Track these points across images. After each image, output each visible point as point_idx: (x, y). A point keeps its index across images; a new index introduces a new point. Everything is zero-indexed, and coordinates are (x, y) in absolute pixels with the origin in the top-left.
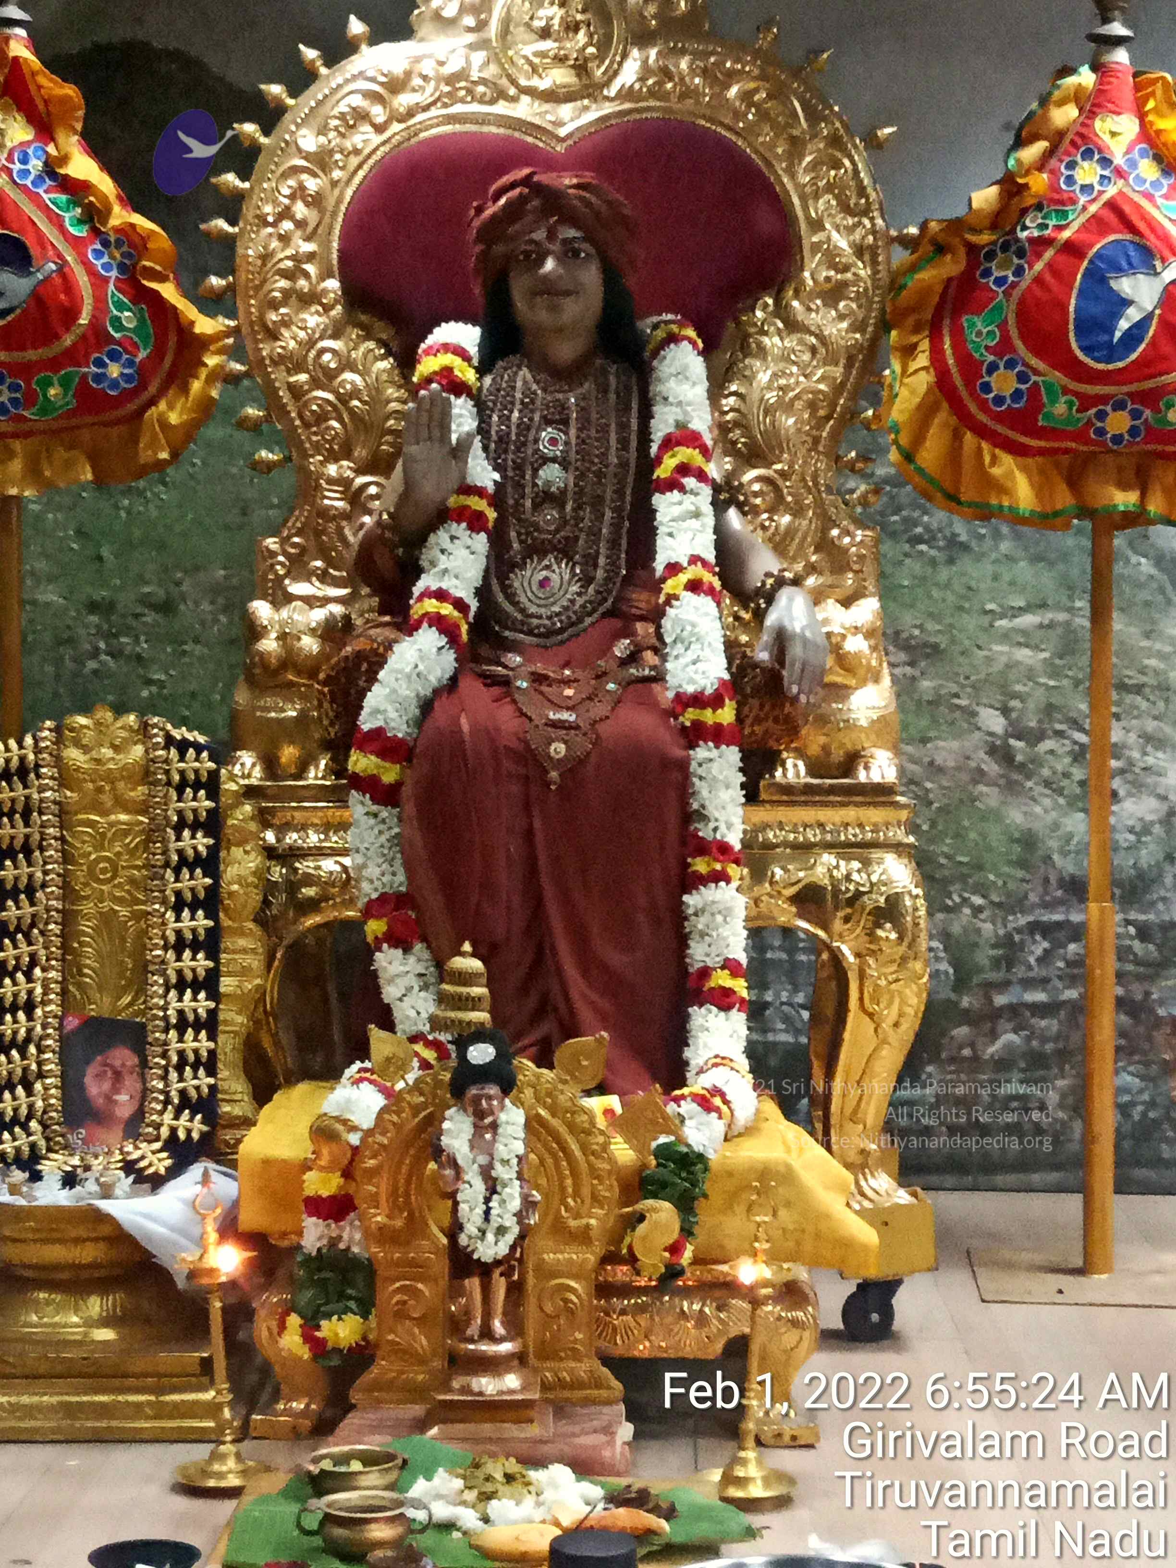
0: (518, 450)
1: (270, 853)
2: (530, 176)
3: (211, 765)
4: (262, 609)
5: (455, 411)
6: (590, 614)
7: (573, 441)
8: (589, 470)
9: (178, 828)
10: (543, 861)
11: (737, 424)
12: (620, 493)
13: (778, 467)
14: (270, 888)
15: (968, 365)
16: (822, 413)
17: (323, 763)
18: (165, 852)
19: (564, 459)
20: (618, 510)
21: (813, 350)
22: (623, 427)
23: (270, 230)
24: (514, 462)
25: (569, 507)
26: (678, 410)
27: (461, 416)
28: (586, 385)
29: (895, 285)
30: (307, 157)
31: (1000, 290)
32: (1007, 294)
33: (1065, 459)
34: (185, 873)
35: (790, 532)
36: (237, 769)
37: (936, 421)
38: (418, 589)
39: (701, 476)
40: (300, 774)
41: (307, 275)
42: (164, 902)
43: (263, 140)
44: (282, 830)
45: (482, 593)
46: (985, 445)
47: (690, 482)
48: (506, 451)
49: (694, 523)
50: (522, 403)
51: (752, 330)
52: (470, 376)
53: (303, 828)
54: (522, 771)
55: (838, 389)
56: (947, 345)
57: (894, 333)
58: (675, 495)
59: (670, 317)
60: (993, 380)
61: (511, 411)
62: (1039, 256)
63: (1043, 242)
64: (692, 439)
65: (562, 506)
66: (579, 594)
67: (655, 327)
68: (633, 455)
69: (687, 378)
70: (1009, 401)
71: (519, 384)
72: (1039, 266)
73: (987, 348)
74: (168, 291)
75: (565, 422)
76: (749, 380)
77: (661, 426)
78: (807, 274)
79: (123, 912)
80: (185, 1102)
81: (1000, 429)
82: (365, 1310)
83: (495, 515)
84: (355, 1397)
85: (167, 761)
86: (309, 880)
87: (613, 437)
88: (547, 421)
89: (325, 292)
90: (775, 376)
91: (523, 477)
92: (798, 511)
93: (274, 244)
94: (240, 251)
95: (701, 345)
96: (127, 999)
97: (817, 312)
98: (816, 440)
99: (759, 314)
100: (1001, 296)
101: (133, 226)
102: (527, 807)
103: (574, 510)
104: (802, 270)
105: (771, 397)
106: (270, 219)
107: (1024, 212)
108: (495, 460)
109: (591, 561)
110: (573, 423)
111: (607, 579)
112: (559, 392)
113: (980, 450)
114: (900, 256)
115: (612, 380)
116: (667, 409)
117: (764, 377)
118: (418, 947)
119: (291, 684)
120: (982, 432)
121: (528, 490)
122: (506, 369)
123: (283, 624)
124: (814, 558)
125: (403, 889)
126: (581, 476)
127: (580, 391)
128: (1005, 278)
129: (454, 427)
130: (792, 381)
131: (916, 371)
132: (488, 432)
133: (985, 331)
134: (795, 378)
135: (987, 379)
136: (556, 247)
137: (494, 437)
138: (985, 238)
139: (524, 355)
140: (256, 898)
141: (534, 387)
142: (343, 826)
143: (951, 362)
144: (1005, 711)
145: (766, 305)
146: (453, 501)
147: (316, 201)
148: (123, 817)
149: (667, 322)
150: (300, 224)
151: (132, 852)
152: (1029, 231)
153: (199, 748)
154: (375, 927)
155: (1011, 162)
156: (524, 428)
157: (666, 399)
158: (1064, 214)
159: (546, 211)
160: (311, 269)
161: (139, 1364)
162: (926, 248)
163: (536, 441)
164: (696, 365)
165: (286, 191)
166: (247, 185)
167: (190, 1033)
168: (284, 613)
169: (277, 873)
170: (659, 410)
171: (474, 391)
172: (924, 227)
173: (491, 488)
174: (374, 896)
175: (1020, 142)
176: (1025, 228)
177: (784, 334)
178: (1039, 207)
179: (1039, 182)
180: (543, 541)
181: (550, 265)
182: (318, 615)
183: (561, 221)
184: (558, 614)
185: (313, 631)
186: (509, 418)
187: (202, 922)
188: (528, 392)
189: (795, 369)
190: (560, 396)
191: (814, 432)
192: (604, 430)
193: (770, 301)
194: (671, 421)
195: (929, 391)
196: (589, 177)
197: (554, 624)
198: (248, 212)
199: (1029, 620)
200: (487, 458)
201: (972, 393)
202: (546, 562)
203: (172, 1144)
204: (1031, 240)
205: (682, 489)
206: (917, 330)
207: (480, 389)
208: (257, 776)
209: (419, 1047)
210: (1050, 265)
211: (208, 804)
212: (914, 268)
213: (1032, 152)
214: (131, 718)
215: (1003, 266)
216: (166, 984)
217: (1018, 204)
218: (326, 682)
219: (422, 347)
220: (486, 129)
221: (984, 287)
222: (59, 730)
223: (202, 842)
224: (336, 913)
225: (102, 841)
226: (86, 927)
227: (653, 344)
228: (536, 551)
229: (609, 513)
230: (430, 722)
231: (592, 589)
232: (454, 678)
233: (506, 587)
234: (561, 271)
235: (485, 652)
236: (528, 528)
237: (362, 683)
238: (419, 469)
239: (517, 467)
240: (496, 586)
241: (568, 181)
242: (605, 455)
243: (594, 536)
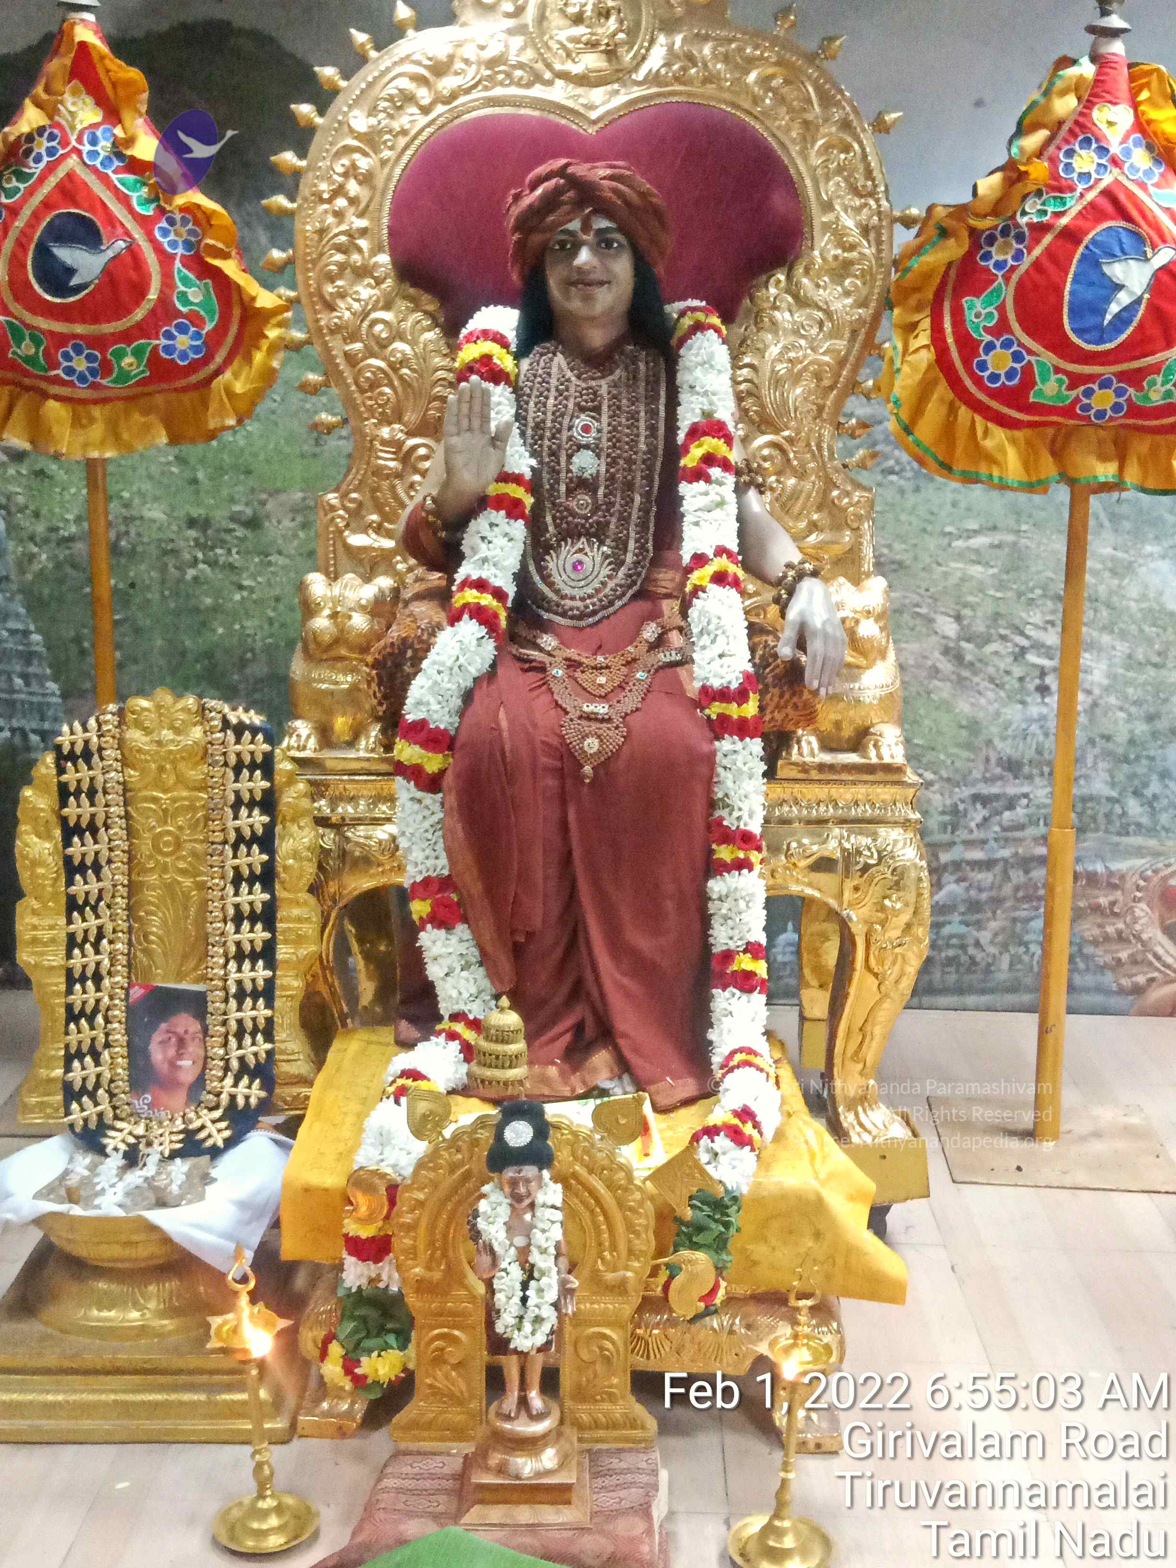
0: (553, 437)
1: (324, 823)
2: (567, 165)
3: (265, 747)
4: (316, 582)
5: (494, 399)
6: (620, 598)
7: (606, 429)
8: (619, 457)
9: (237, 805)
10: (577, 854)
11: (750, 394)
12: (649, 479)
13: (786, 433)
14: (323, 857)
15: (968, 345)
16: (826, 383)
17: (373, 737)
18: (223, 830)
19: (597, 446)
20: (647, 495)
21: (821, 324)
22: (653, 413)
23: (326, 206)
24: (550, 448)
25: (601, 492)
26: (704, 400)
27: (499, 404)
28: (618, 372)
29: (897, 268)
30: (359, 136)
31: (1000, 274)
32: (1006, 278)
33: (1050, 431)
34: (243, 850)
35: (795, 493)
36: (292, 743)
37: (935, 396)
38: (460, 576)
39: (725, 465)
40: (351, 746)
41: (360, 250)
42: (223, 877)
43: (319, 120)
44: (334, 803)
45: (522, 578)
46: (978, 419)
47: (715, 472)
48: (541, 438)
49: (718, 513)
50: (557, 390)
51: (766, 305)
52: (507, 363)
53: (353, 799)
54: (558, 764)
55: (841, 363)
56: (947, 324)
57: (895, 312)
58: (701, 485)
59: (696, 303)
60: (989, 358)
61: (547, 398)
62: (1037, 242)
63: (1040, 229)
64: (717, 428)
65: (595, 491)
66: (610, 577)
67: (682, 314)
69: (712, 366)
70: (1003, 378)
71: (554, 370)
72: (1037, 252)
73: (986, 329)
74: (230, 268)
75: (597, 409)
76: (761, 352)
77: (689, 415)
78: (816, 253)
79: (186, 883)
80: (244, 1068)
81: (994, 405)
83: (532, 500)
85: (223, 743)
86: (360, 845)
87: (643, 424)
88: (581, 409)
89: (376, 265)
90: (786, 349)
91: (558, 463)
92: (802, 475)
93: (330, 220)
94: (298, 225)
95: (724, 330)
97: (825, 289)
98: (821, 409)
99: (773, 290)
100: (1000, 280)
101: (199, 206)
102: (563, 802)
103: (605, 496)
104: (812, 248)
105: (782, 368)
106: (326, 196)
107: (1024, 198)
108: (532, 446)
109: (620, 547)
110: (605, 408)
111: (636, 564)
112: (594, 379)
113: (973, 422)
114: (904, 237)
115: (642, 366)
116: (694, 398)
117: (774, 351)
118: (460, 927)
119: (342, 659)
120: (977, 408)
121: (563, 475)
122: (542, 355)
123: (336, 601)
124: (815, 517)
125: (446, 872)
126: (611, 464)
127: (611, 378)
128: (1006, 261)
129: (493, 414)
130: (801, 354)
131: (917, 350)
132: (525, 419)
133: (984, 312)
134: (803, 352)
135: (984, 357)
136: (590, 239)
137: (531, 424)
138: (987, 223)
139: (561, 342)
140: (309, 868)
141: (569, 374)
142: (388, 800)
143: (950, 340)
145: (779, 282)
146: (494, 489)
147: (366, 179)
148: (185, 794)
149: (694, 309)
150: (353, 201)
151: (193, 827)
152: (1028, 217)
153: (254, 731)
154: (420, 907)
155: (1014, 150)
156: (559, 415)
157: (692, 387)
158: (1060, 202)
159: (580, 202)
160: (363, 243)
162: (931, 231)
163: (570, 428)
164: (722, 354)
165: (340, 169)
166: (304, 163)
167: (248, 1002)
168: (338, 587)
169: (331, 841)
170: (684, 397)
171: (512, 378)
172: (929, 209)
173: (528, 475)
174: (419, 879)
175: (1022, 129)
176: (1024, 213)
177: (794, 309)
178: (1039, 193)
179: (1039, 170)
180: (577, 525)
181: (584, 256)
182: (367, 592)
183: (595, 212)
184: (590, 596)
185: (363, 608)
186: (545, 405)
187: (258, 896)
188: (562, 379)
189: (803, 342)
190: (593, 383)
191: (820, 401)
192: (634, 417)
193: (782, 277)
194: (698, 410)
195: (930, 369)
196: (622, 167)
197: (587, 607)
198: (304, 190)
199: (982, 541)
200: (525, 444)
201: (970, 372)
202: (579, 545)
203: (231, 1112)
204: (1030, 225)
205: (708, 479)
206: (918, 308)
207: (518, 375)
208: (311, 748)
210: (1047, 251)
211: (264, 784)
212: (918, 251)
213: (1033, 141)
214: (190, 701)
215: (1003, 250)
216: (226, 955)
217: (1019, 189)
218: (376, 665)
219: (464, 332)
220: (523, 111)
221: (987, 270)
222: (121, 713)
223: (259, 819)
224: (383, 880)
225: (165, 816)
226: (151, 895)
227: (679, 334)
228: (570, 533)
229: (638, 499)
230: (469, 713)
231: (622, 571)
232: (493, 666)
233: (540, 569)
234: (595, 262)
235: (523, 631)
236: (564, 514)
237: (407, 669)
238: (459, 460)
239: (553, 454)
240: (532, 568)
241: (602, 172)
242: (635, 442)
243: (624, 520)
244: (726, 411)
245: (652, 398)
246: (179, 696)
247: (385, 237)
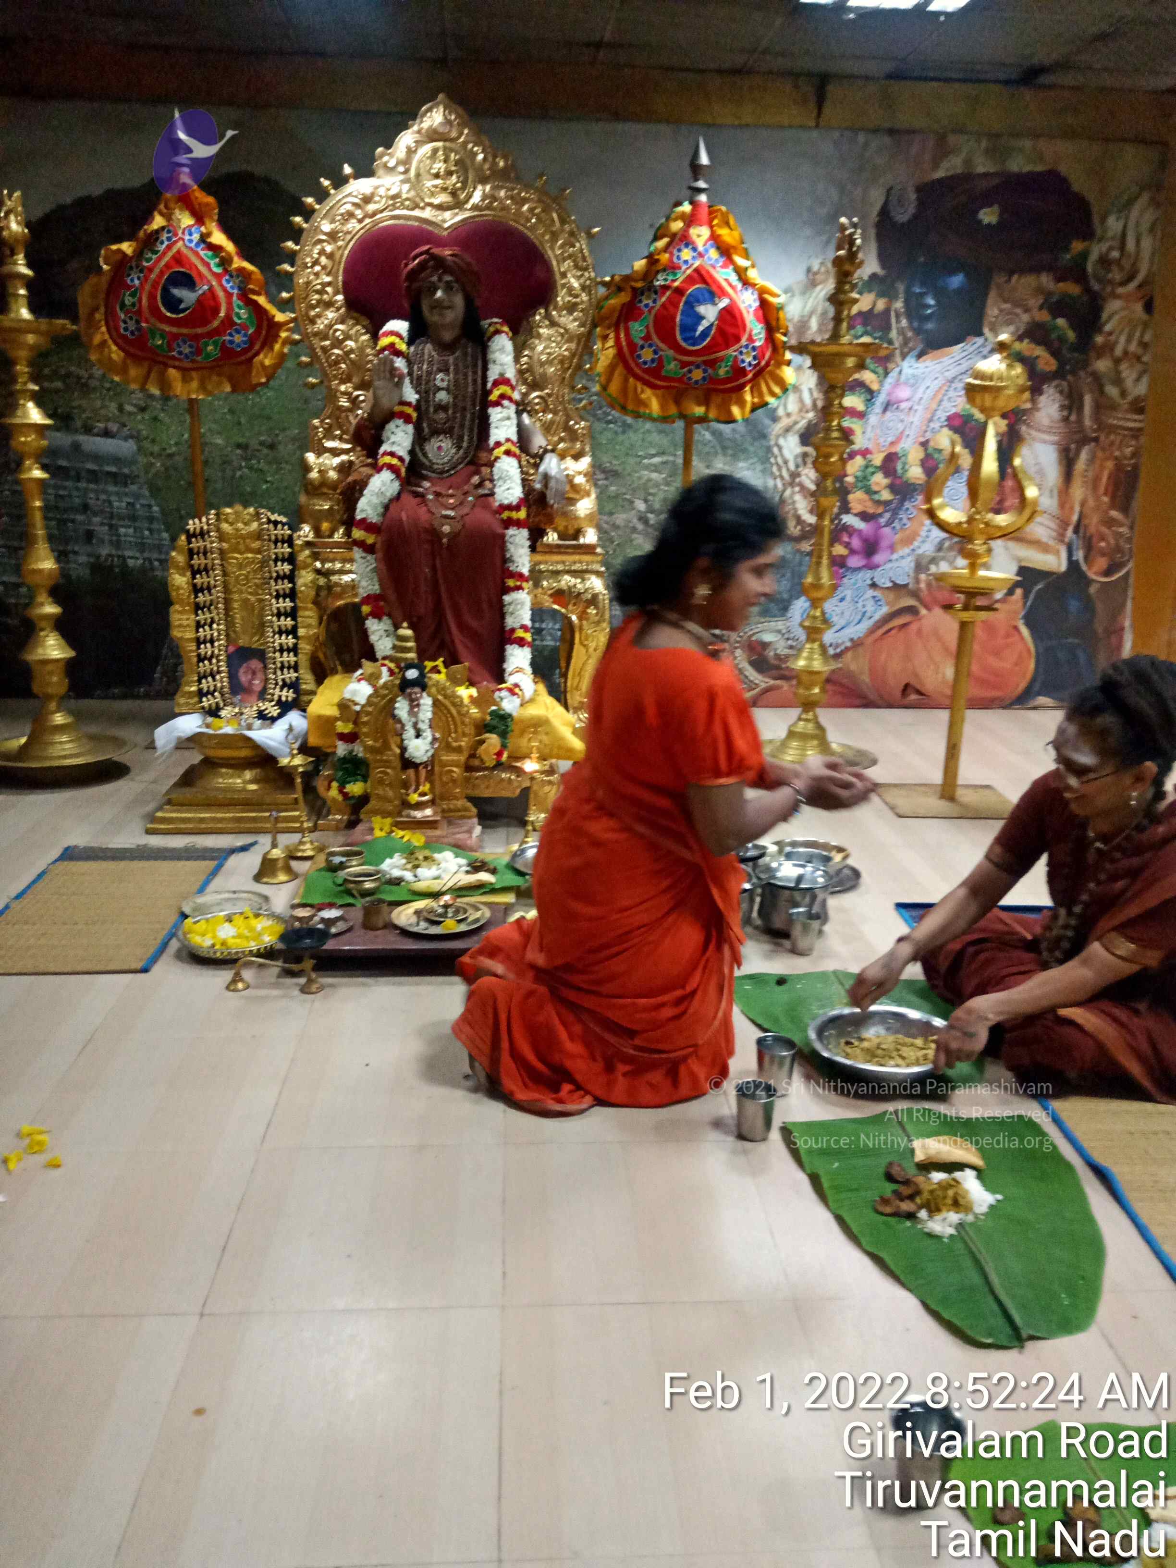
0: (427, 383)
1: (318, 572)
2: (429, 249)
3: (289, 532)
4: (311, 457)
6: (460, 464)
7: (452, 380)
8: (459, 394)
9: (276, 561)
11: (527, 371)
12: (474, 405)
13: (546, 391)
14: (319, 589)
15: (632, 346)
16: (566, 365)
17: (341, 531)
18: (270, 572)
19: (448, 389)
20: (472, 415)
21: (563, 335)
22: (475, 373)
23: (310, 270)
24: (425, 390)
25: (450, 412)
26: (500, 367)
28: (458, 353)
29: (599, 306)
30: (326, 235)
31: (646, 310)
32: (650, 311)
33: (673, 390)
34: (280, 582)
35: (552, 422)
36: (302, 533)
37: (617, 371)
38: (382, 450)
39: (510, 399)
40: (331, 536)
41: (327, 293)
42: (271, 594)
43: (305, 226)
44: (323, 562)
45: (412, 452)
46: (638, 383)
47: (506, 403)
48: (421, 384)
49: (507, 422)
50: (428, 361)
51: (534, 325)
52: (403, 347)
53: (332, 561)
54: (430, 538)
55: (573, 355)
56: (622, 335)
57: (598, 329)
58: (499, 409)
59: (495, 320)
60: (642, 353)
61: (423, 365)
62: (664, 294)
63: (665, 288)
64: (506, 382)
65: (447, 411)
66: (456, 453)
67: (490, 325)
68: (479, 387)
69: (504, 351)
70: (649, 363)
71: (426, 351)
72: (664, 299)
73: (640, 337)
74: (262, 300)
75: (448, 370)
76: (533, 349)
78: (559, 299)
79: (252, 598)
80: (285, 685)
81: (647, 377)
82: (365, 779)
83: (417, 415)
84: (362, 816)
85: (268, 530)
86: (337, 584)
87: (470, 379)
88: (440, 371)
89: (336, 301)
90: (545, 348)
91: (429, 397)
92: (555, 413)
93: (312, 277)
94: (296, 280)
95: (510, 334)
96: (256, 638)
97: (564, 317)
98: (563, 379)
99: (538, 317)
100: (647, 313)
101: (244, 269)
102: (433, 556)
103: (452, 413)
104: (557, 296)
105: (543, 357)
106: (310, 265)
107: (658, 272)
108: (416, 388)
109: (461, 438)
110: (451, 371)
111: (468, 447)
112: (446, 356)
113: (636, 385)
114: (602, 291)
115: (469, 350)
116: (495, 367)
117: (540, 348)
118: (385, 618)
119: (325, 494)
120: (637, 378)
121: (431, 403)
122: (420, 344)
123: (320, 465)
124: (562, 435)
126: (455, 397)
127: (454, 355)
128: (649, 304)
131: (608, 348)
132: (413, 374)
133: (639, 329)
134: (554, 349)
135: (640, 353)
136: (441, 284)
137: (415, 377)
138: (639, 285)
139: (430, 338)
140: (312, 593)
141: (434, 353)
142: (351, 561)
143: (624, 343)
144: (646, 501)
145: (541, 313)
146: (397, 409)
147: (330, 256)
148: (250, 555)
149: (495, 323)
150: (324, 268)
151: (255, 571)
152: (659, 282)
153: (284, 524)
154: (366, 609)
155: (652, 248)
156: (429, 373)
157: (494, 362)
158: (675, 274)
159: (436, 268)
160: (329, 290)
161: (268, 799)
162: (613, 288)
163: (435, 379)
164: (509, 345)
165: (316, 251)
166: (298, 248)
167: (285, 654)
168: (321, 460)
169: (322, 581)
172: (612, 277)
173: (414, 402)
174: (365, 597)
175: (656, 238)
176: (657, 280)
177: (549, 327)
178: (664, 270)
179: (664, 258)
180: (439, 428)
181: (439, 293)
182: (336, 461)
183: (444, 272)
184: (446, 463)
185: (334, 469)
186: (422, 368)
187: (288, 604)
188: (430, 356)
189: (554, 344)
190: (446, 358)
191: (563, 374)
192: (466, 375)
193: (543, 312)
194: (497, 372)
195: (614, 357)
196: (457, 250)
197: (445, 468)
198: (299, 262)
199: (656, 460)
200: (413, 387)
201: (633, 360)
202: (440, 438)
203: (279, 703)
204: (660, 286)
205: (502, 406)
206: (608, 328)
207: (408, 354)
208: (311, 537)
209: (387, 662)
210: (669, 299)
211: (289, 550)
212: (607, 298)
213: (661, 243)
214: (251, 510)
215: (648, 298)
216: (273, 632)
217: (655, 268)
218: (340, 494)
219: (381, 332)
220: (409, 223)
221: (639, 308)
222: (217, 515)
223: (287, 568)
224: (349, 600)
225: (241, 566)
226: (236, 605)
227: (488, 334)
228: (435, 432)
229: (468, 416)
230: (388, 515)
231: (461, 452)
232: (399, 494)
233: (422, 450)
234: (445, 297)
235: (413, 479)
236: (431, 422)
237: (357, 495)
238: (380, 393)
239: (426, 392)
240: (417, 449)
241: (448, 252)
242: (466, 387)
243: (462, 426)
244: (511, 374)
245: (475, 366)
246: (245, 507)
247: (340, 283)
